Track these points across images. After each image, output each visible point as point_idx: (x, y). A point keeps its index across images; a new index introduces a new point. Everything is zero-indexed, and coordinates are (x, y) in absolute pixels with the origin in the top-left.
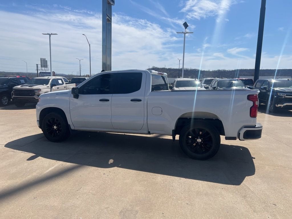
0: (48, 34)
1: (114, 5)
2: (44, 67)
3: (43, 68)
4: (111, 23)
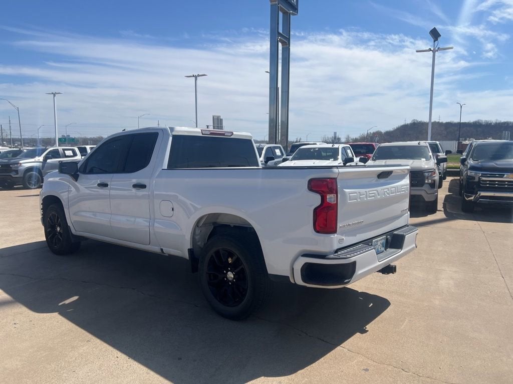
0: (193, 76)
1: (296, 15)
2: (219, 128)
4: (289, 46)
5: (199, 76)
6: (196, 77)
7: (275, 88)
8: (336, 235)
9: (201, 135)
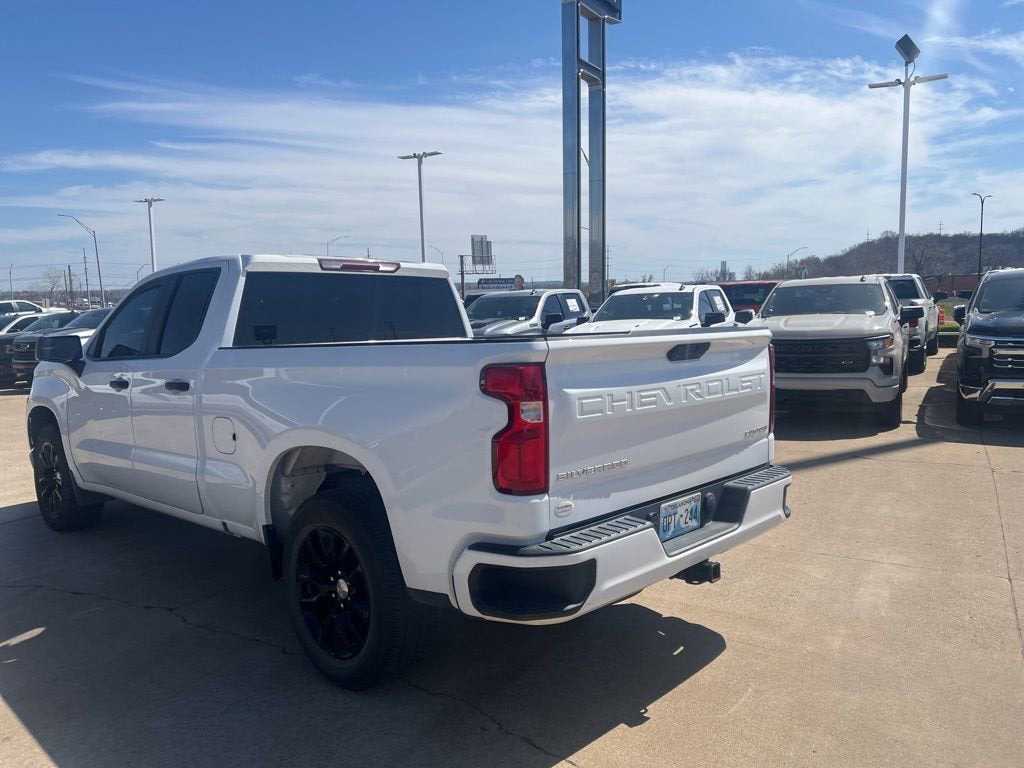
0: (415, 156)
1: (617, 23)
2: (483, 262)
3: (479, 267)
4: (604, 86)
5: (425, 155)
6: (419, 158)
7: (573, 173)
8: (547, 497)
9: (319, 271)
